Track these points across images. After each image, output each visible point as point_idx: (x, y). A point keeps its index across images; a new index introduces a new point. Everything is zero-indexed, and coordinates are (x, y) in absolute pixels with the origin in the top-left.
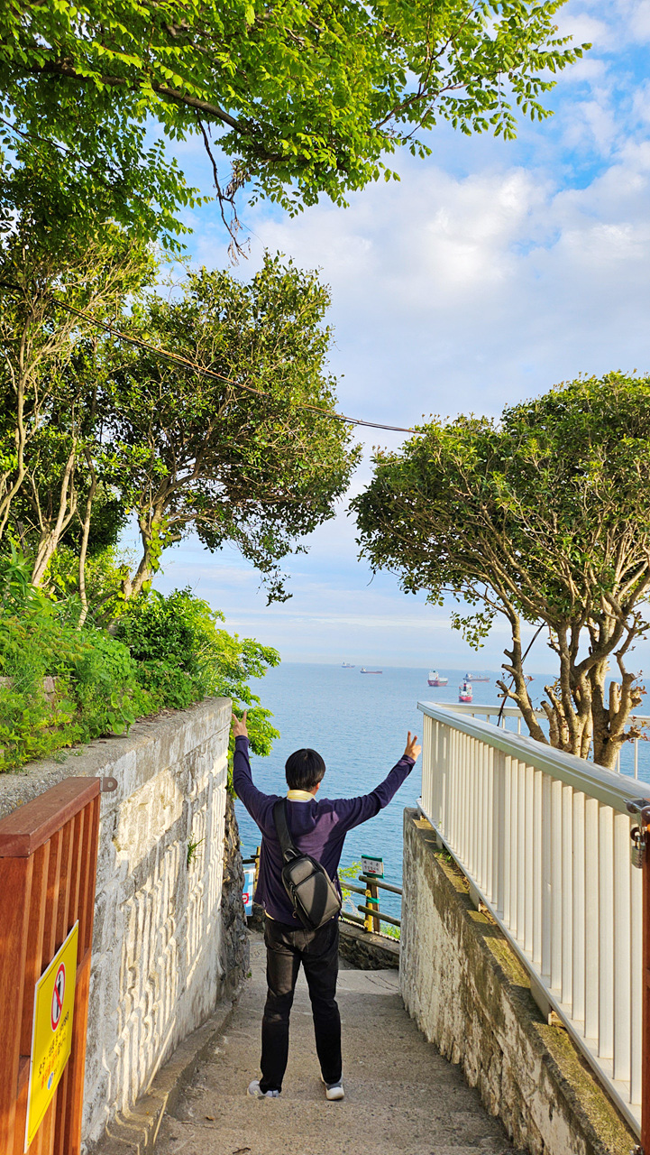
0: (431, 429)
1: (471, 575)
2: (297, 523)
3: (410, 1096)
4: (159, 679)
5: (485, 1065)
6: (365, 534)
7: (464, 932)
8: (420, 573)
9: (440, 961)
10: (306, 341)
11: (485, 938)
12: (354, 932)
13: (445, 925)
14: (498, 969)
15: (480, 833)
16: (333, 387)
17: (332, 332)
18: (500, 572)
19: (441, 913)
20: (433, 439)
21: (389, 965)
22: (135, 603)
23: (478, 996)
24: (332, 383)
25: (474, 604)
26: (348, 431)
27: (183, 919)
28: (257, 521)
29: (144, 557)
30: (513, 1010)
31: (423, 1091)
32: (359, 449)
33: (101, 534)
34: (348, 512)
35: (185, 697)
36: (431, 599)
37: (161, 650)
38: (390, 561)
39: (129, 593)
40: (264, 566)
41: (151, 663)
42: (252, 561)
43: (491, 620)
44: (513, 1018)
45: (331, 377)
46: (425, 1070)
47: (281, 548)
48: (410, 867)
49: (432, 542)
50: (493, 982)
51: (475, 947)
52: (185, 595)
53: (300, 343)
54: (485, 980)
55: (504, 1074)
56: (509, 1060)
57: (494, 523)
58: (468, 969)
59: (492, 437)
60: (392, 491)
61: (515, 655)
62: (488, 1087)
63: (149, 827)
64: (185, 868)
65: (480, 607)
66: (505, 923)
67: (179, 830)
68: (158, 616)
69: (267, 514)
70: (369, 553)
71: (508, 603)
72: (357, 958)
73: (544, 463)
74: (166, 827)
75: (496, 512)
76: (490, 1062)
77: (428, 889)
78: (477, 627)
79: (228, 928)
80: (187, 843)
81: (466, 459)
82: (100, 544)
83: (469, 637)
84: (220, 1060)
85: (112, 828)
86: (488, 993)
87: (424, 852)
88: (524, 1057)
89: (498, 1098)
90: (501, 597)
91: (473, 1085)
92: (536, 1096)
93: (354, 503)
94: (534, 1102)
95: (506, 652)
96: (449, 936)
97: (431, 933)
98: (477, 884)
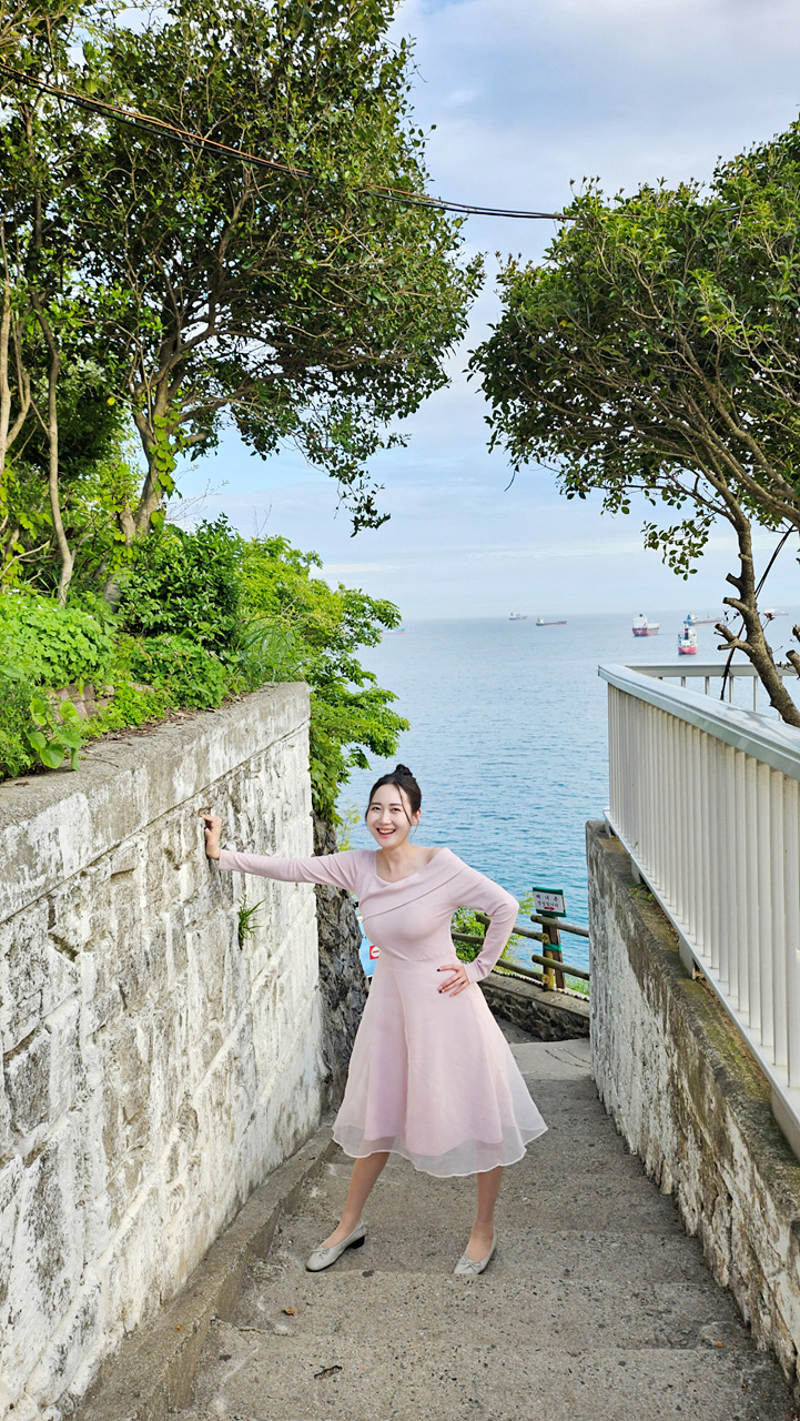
0: (587, 205)
1: (671, 459)
2: (390, 398)
3: (595, 1255)
4: (167, 664)
5: (708, 1206)
6: (498, 408)
7: (671, 1011)
8: (589, 464)
9: (641, 1043)
10: (366, 68)
11: (701, 1023)
12: (529, 991)
13: (645, 995)
14: (720, 1074)
15: (692, 864)
16: (419, 149)
17: (411, 51)
18: (716, 448)
19: (640, 978)
20: (591, 222)
21: (578, 1033)
22: (142, 548)
23: (694, 1107)
24: (416, 143)
25: (679, 506)
26: (454, 230)
27: (243, 1019)
28: (325, 400)
29: (149, 474)
30: (744, 1141)
31: (614, 1245)
32: (479, 264)
33: (80, 441)
34: (468, 374)
35: (213, 689)
36: (609, 504)
37: (186, 618)
38: (541, 448)
39: (131, 532)
40: (345, 474)
41: (154, 640)
42: (322, 466)
43: (706, 529)
44: (745, 1152)
45: (412, 131)
46: (620, 1206)
47: (364, 441)
48: (598, 907)
49: (608, 411)
50: (714, 1093)
51: (685, 1035)
52: (220, 528)
53: (355, 73)
54: (703, 1087)
55: (734, 1228)
56: (741, 1211)
57: (701, 364)
58: (679, 1065)
59: (691, 209)
60: (534, 328)
61: (744, 582)
62: (712, 1241)
63: (143, 902)
64: (236, 947)
65: (689, 510)
66: (730, 1003)
67: (216, 896)
68: (176, 565)
69: (340, 388)
70: (505, 437)
71: (732, 498)
72: (535, 1025)
73: (783, 246)
74: (184, 896)
75: (704, 344)
76: (713, 1205)
77: (621, 941)
78: (686, 542)
79: (335, 1007)
80: (236, 909)
81: (649, 252)
82: (83, 459)
83: (674, 559)
84: (319, 1207)
85: (44, 925)
86: (707, 1107)
87: (614, 887)
88: (763, 1215)
89: (727, 1261)
90: (721, 492)
91: (692, 1233)
92: (783, 1278)
93: (477, 357)
94: (781, 1287)
95: (730, 578)
96: (652, 1013)
97: (628, 1003)
98: (689, 939)
